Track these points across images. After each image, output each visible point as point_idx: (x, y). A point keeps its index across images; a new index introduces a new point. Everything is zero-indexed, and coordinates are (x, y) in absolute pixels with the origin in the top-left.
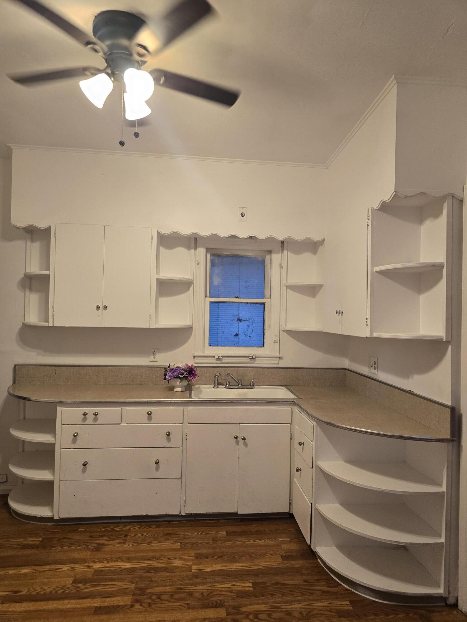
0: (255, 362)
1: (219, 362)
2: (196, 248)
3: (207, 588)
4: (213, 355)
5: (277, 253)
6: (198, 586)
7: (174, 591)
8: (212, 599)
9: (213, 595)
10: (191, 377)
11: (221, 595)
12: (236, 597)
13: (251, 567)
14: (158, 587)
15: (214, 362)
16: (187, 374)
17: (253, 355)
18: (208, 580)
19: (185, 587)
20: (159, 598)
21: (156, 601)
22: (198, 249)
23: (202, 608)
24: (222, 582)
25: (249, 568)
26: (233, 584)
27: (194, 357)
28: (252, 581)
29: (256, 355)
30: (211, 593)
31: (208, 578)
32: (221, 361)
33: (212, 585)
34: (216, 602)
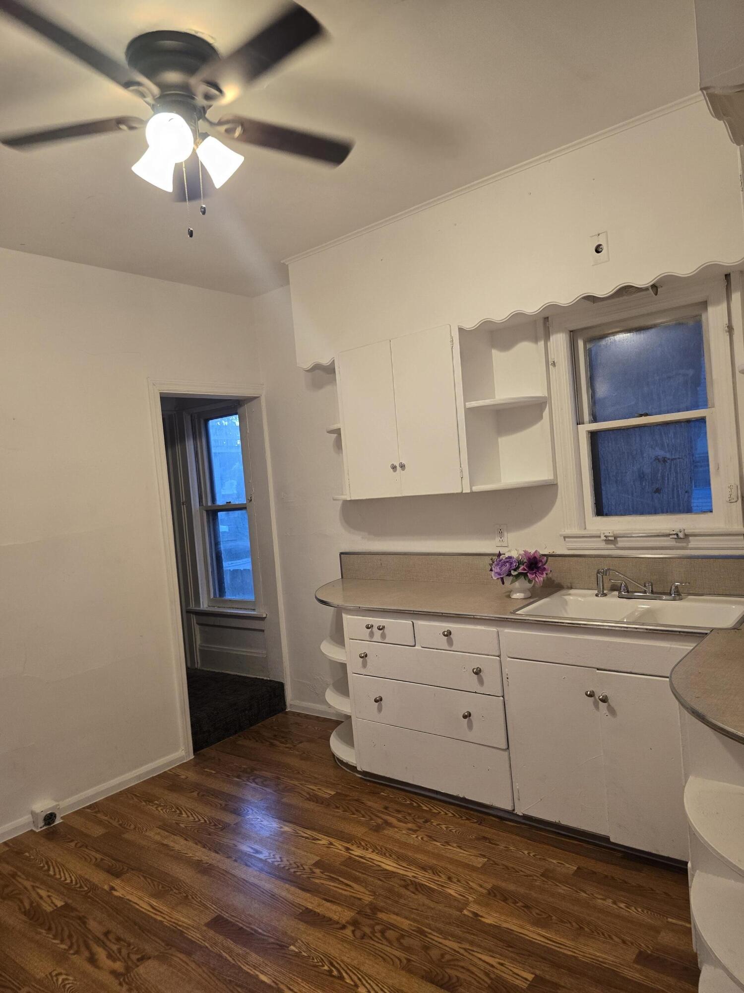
0: (688, 545)
1: (613, 546)
2: (547, 337)
3: (457, 950)
4: (598, 533)
5: (718, 302)
6: (450, 940)
7: (411, 931)
8: (449, 971)
9: (455, 965)
10: (533, 574)
11: (468, 970)
12: (487, 985)
13: (561, 948)
14: (397, 914)
15: (602, 546)
16: (524, 569)
17: (678, 530)
18: (470, 937)
19: (430, 933)
20: (383, 932)
21: (376, 934)
22: (551, 338)
23: (422, 977)
24: (490, 951)
25: (559, 947)
26: (504, 962)
27: (565, 538)
28: (538, 972)
29: (687, 531)
30: (457, 960)
31: (474, 935)
32: (615, 545)
33: (470, 948)
34: (450, 978)
